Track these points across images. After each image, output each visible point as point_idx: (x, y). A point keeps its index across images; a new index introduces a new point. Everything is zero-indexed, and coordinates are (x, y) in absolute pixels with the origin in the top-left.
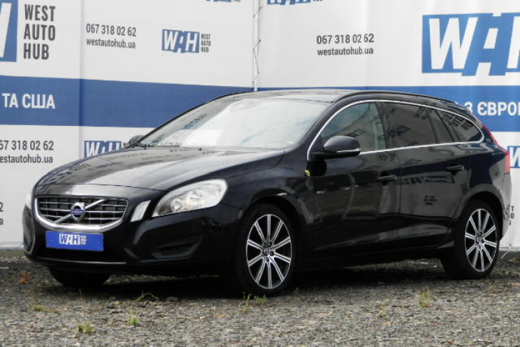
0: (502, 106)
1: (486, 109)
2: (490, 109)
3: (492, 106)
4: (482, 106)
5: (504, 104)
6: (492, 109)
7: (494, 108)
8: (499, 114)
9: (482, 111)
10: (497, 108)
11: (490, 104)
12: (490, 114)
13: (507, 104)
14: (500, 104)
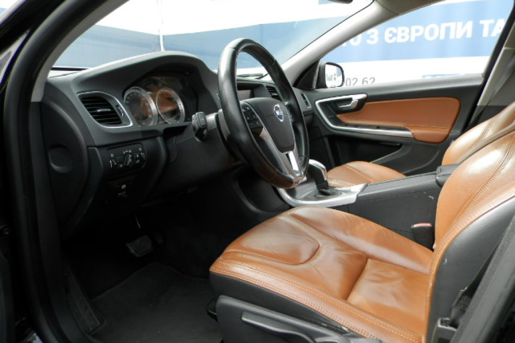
0: (417, 31)
1: (395, 35)
2: (400, 34)
3: (403, 31)
4: (391, 32)
5: (420, 28)
6: (403, 34)
7: (406, 34)
8: (413, 39)
9: (390, 38)
10: (410, 34)
11: (400, 29)
12: (400, 40)
13: (425, 28)
14: (414, 28)
